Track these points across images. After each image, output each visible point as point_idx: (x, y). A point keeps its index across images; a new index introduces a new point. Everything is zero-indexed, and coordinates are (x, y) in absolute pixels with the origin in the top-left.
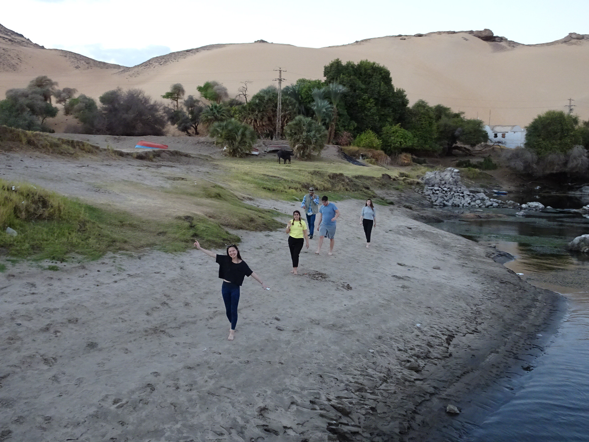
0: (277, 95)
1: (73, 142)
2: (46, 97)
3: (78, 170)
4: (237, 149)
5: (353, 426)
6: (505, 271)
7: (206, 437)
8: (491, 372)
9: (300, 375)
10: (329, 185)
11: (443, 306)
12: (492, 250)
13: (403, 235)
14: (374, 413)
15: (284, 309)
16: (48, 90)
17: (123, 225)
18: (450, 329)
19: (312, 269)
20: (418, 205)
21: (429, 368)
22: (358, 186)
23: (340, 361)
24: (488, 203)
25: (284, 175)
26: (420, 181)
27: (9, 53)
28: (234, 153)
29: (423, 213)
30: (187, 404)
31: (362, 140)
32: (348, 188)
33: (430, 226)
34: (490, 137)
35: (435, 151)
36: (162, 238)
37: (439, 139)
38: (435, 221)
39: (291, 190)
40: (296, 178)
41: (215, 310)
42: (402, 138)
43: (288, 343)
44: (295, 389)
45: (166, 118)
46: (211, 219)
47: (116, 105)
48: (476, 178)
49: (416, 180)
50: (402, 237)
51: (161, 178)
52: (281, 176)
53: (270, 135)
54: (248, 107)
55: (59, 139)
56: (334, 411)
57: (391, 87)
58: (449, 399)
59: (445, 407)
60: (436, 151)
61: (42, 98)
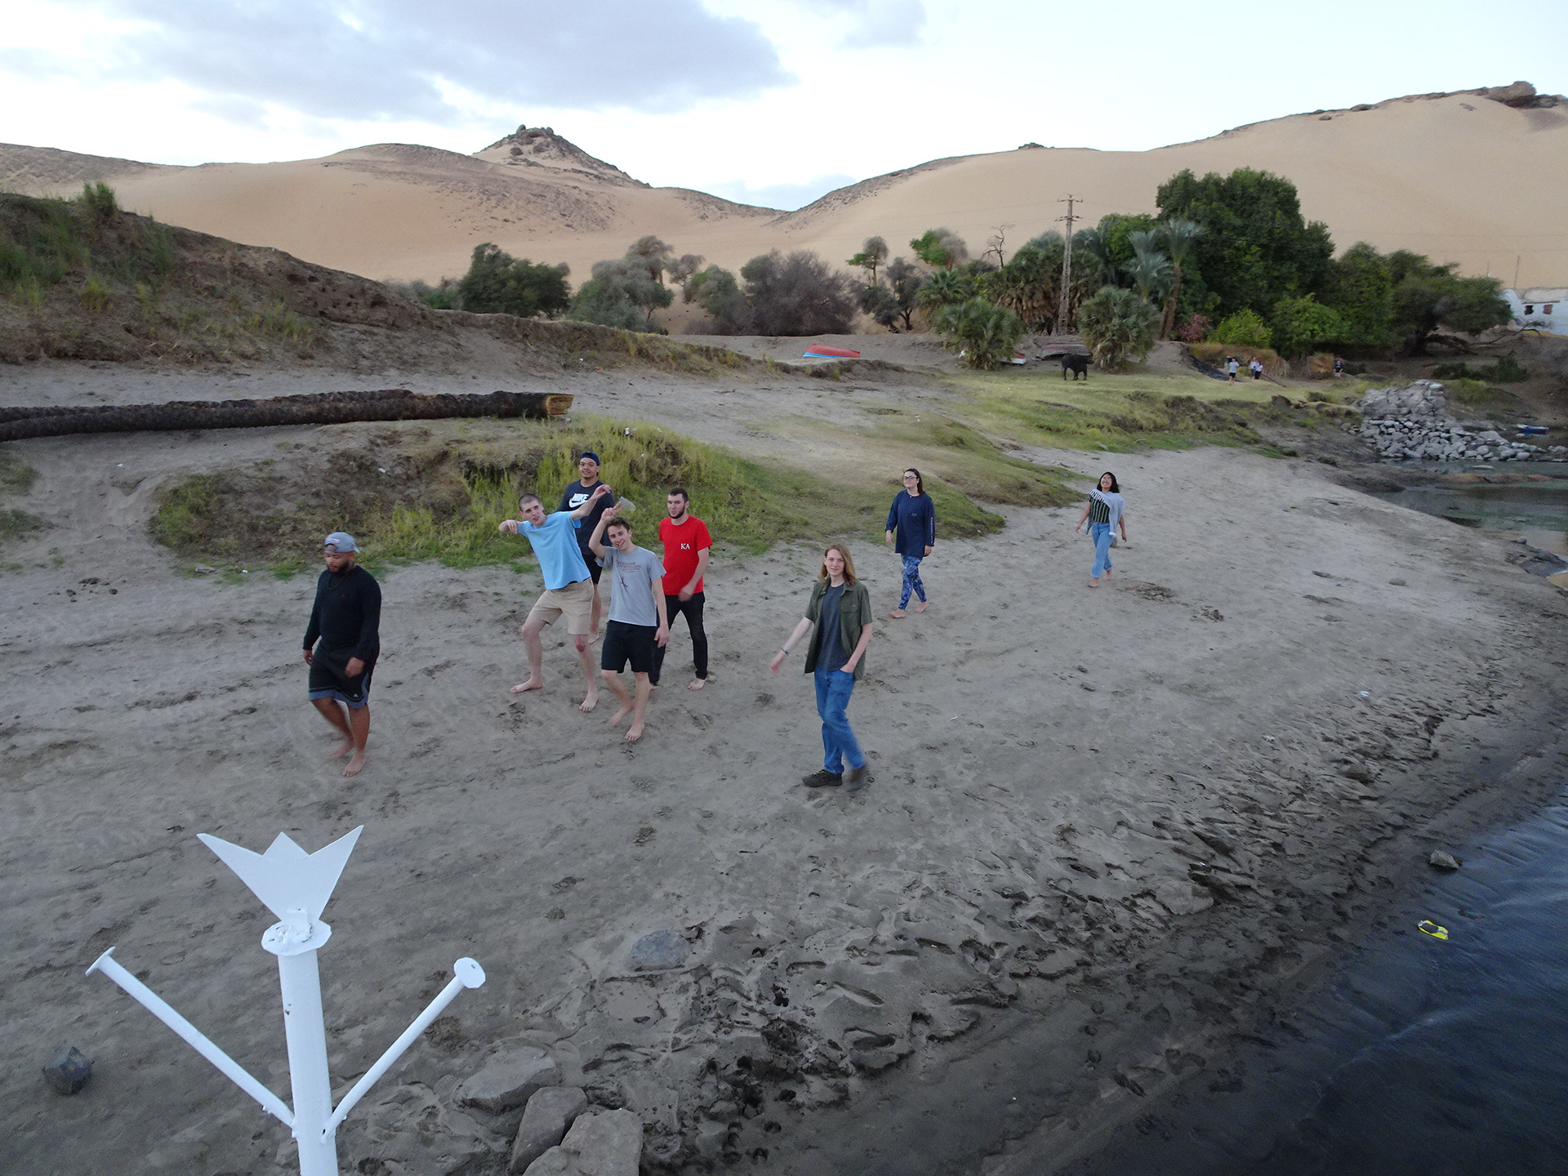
0: (1063, 248)
1: (708, 349)
2: (655, 273)
3: (719, 399)
4: (985, 354)
5: (1238, 874)
6: (1552, 592)
7: (968, 870)
8: (1526, 793)
9: (1132, 775)
10: (1166, 421)
11: (1416, 658)
12: (1519, 549)
13: (1320, 517)
14: (1280, 854)
15: (1092, 653)
16: (657, 261)
17: (799, 495)
18: (1434, 703)
19: (1143, 579)
20: (1348, 458)
21: (1390, 778)
22: (1224, 420)
23: (1206, 752)
24: (1506, 452)
25: (1077, 401)
26: (1352, 408)
27: (595, 199)
28: (980, 363)
29: (1359, 473)
30: (930, 809)
31: (1230, 329)
32: (1203, 424)
33: (1377, 500)
34: (1515, 315)
35: (1386, 348)
36: (866, 517)
37: (1397, 322)
38: (1388, 489)
39: (1091, 430)
40: (1102, 406)
41: (969, 648)
42: (1314, 323)
43: (1105, 714)
44: (1124, 798)
45: (855, 301)
46: (949, 484)
47: (769, 281)
48: (1477, 400)
49: (1345, 407)
50: (1319, 522)
51: (857, 411)
52: (1073, 405)
53: (1047, 326)
54: (1006, 275)
55: (686, 345)
56: (1201, 843)
57: (1297, 220)
58: (1435, 840)
59: (1428, 855)
60: (1388, 348)
61: (650, 275)
